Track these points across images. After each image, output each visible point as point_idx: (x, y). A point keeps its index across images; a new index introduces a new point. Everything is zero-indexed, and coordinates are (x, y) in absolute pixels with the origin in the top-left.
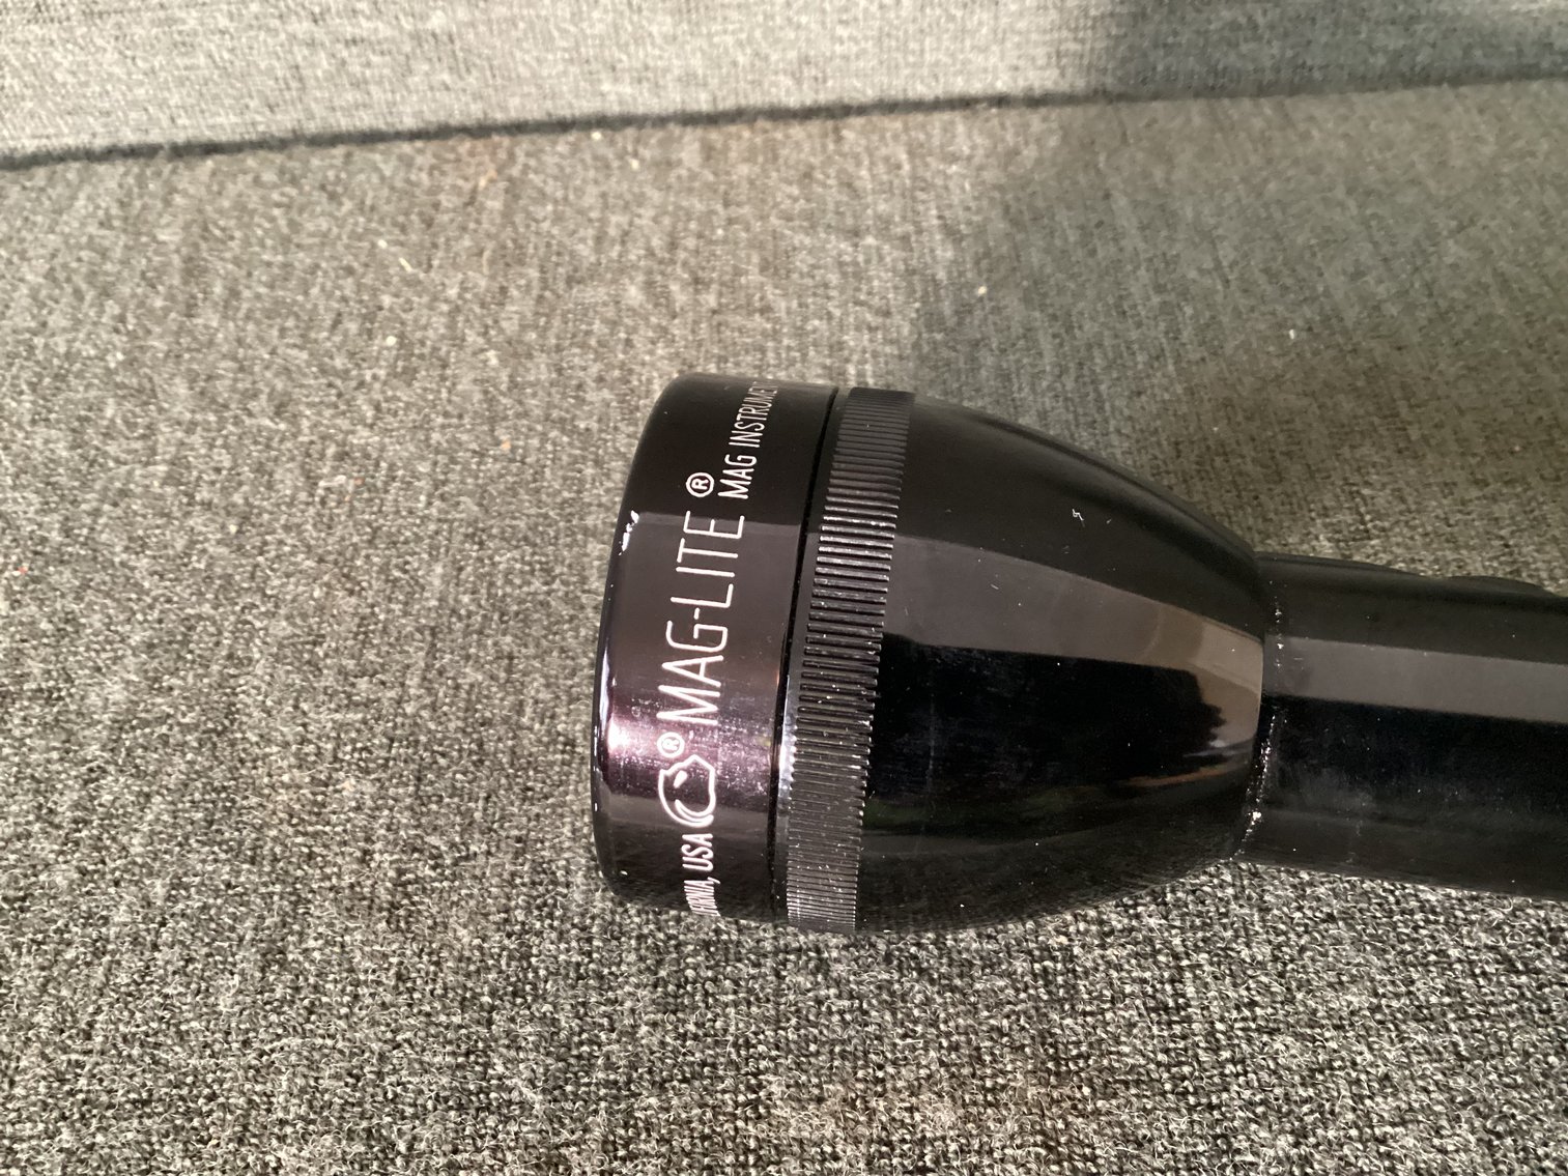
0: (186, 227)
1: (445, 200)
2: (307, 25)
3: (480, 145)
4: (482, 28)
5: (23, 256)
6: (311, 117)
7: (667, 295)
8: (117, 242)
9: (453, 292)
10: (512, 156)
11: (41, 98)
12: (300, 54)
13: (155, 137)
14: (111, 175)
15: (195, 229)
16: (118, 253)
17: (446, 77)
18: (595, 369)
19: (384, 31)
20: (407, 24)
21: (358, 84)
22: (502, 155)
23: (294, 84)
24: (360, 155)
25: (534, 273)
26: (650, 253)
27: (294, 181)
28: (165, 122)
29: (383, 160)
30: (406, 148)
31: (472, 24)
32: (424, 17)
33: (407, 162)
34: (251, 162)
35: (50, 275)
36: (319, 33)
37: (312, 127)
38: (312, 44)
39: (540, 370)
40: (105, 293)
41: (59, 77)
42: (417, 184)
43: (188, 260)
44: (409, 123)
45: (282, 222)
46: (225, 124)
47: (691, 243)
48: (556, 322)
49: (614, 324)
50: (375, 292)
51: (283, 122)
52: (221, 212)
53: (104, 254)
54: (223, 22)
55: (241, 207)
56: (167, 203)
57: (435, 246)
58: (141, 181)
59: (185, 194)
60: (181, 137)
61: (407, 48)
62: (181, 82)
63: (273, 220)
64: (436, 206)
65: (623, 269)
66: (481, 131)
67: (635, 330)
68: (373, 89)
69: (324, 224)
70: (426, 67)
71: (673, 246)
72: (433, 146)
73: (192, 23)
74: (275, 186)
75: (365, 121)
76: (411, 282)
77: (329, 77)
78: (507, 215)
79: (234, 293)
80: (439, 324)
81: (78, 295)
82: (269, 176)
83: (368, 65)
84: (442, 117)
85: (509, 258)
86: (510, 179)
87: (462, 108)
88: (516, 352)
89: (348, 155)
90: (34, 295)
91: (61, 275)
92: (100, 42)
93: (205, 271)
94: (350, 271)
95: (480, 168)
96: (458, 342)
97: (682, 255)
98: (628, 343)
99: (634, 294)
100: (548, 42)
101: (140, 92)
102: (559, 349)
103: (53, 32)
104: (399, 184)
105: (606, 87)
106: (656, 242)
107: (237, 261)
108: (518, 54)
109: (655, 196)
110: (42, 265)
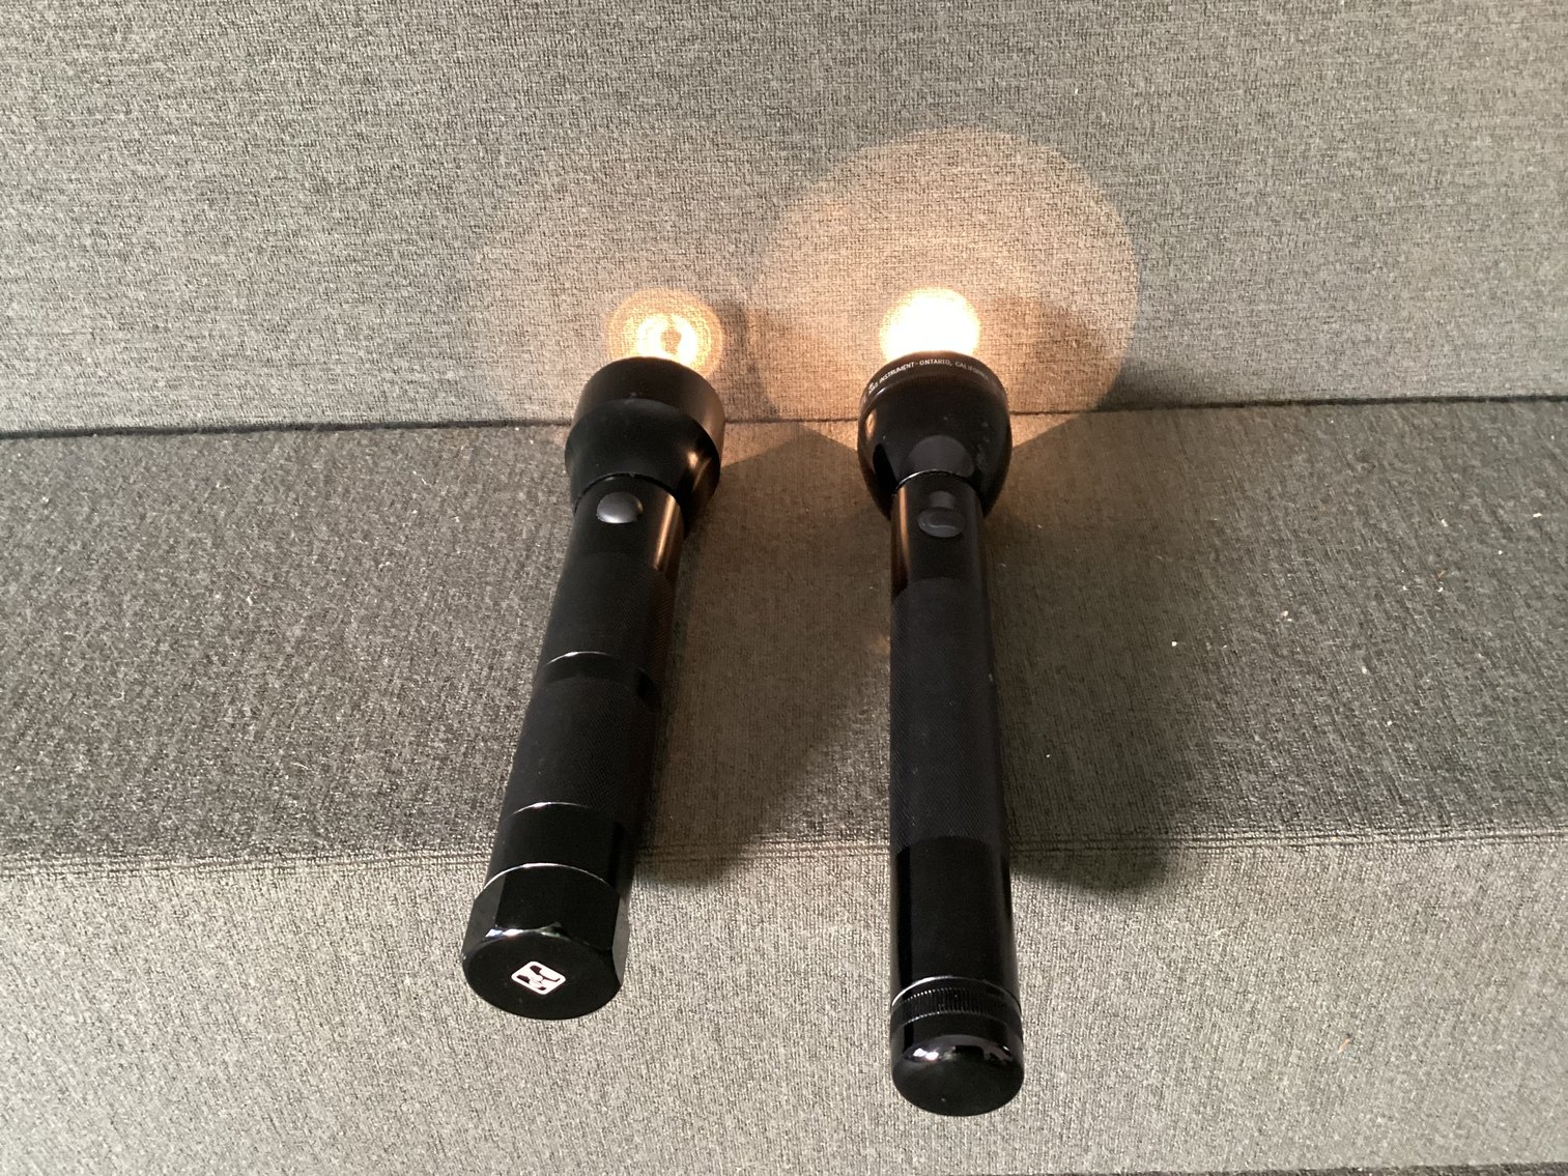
0: (326, 462)
1: (445, 456)
2: (391, 374)
3: (463, 431)
4: (471, 379)
5: (250, 472)
6: (389, 414)
7: (536, 497)
8: (294, 468)
9: (443, 493)
10: (477, 436)
11: (262, 398)
12: (386, 386)
13: (314, 420)
14: (290, 438)
15: (330, 463)
16: (294, 473)
17: (453, 399)
18: (500, 525)
19: (426, 379)
20: (437, 376)
21: (413, 401)
22: (473, 436)
23: (382, 399)
24: (407, 434)
25: (480, 486)
26: (532, 479)
27: (376, 445)
28: (319, 413)
29: (418, 437)
30: (429, 431)
31: (466, 377)
32: (444, 373)
33: (429, 438)
34: (356, 435)
35: (263, 480)
36: (396, 379)
37: (389, 419)
38: (392, 383)
39: (477, 524)
40: (289, 489)
41: (273, 391)
42: (433, 448)
43: (326, 476)
44: (434, 419)
45: (370, 462)
46: (348, 415)
47: (551, 476)
48: (487, 506)
49: (511, 508)
50: (410, 493)
51: (375, 416)
52: (342, 456)
53: (288, 472)
54: (352, 371)
55: (352, 456)
56: (317, 451)
57: (438, 474)
58: (304, 441)
59: (325, 447)
60: (325, 420)
61: (436, 386)
62: (329, 396)
63: (366, 461)
64: (440, 457)
65: (519, 486)
66: (464, 425)
67: (519, 510)
68: (419, 403)
69: (389, 463)
70: (444, 394)
71: (542, 478)
72: (441, 431)
73: (338, 371)
74: (367, 446)
75: (415, 417)
76: (427, 489)
77: (399, 397)
78: (472, 462)
79: (347, 491)
80: (437, 506)
81: (276, 488)
82: (364, 442)
83: (417, 392)
84: (450, 417)
85: (471, 480)
86: (475, 447)
87: (460, 413)
88: (468, 518)
89: (402, 434)
90: (256, 487)
91: (269, 481)
92: (294, 376)
93: (334, 482)
94: (399, 483)
95: (462, 442)
96: (444, 513)
97: (546, 481)
98: (516, 515)
99: (522, 496)
100: (500, 386)
101: (309, 400)
102: (486, 516)
103: (273, 371)
104: (425, 447)
105: (526, 407)
106: (535, 475)
107: (348, 478)
108: (487, 391)
109: (538, 455)
110: (259, 476)
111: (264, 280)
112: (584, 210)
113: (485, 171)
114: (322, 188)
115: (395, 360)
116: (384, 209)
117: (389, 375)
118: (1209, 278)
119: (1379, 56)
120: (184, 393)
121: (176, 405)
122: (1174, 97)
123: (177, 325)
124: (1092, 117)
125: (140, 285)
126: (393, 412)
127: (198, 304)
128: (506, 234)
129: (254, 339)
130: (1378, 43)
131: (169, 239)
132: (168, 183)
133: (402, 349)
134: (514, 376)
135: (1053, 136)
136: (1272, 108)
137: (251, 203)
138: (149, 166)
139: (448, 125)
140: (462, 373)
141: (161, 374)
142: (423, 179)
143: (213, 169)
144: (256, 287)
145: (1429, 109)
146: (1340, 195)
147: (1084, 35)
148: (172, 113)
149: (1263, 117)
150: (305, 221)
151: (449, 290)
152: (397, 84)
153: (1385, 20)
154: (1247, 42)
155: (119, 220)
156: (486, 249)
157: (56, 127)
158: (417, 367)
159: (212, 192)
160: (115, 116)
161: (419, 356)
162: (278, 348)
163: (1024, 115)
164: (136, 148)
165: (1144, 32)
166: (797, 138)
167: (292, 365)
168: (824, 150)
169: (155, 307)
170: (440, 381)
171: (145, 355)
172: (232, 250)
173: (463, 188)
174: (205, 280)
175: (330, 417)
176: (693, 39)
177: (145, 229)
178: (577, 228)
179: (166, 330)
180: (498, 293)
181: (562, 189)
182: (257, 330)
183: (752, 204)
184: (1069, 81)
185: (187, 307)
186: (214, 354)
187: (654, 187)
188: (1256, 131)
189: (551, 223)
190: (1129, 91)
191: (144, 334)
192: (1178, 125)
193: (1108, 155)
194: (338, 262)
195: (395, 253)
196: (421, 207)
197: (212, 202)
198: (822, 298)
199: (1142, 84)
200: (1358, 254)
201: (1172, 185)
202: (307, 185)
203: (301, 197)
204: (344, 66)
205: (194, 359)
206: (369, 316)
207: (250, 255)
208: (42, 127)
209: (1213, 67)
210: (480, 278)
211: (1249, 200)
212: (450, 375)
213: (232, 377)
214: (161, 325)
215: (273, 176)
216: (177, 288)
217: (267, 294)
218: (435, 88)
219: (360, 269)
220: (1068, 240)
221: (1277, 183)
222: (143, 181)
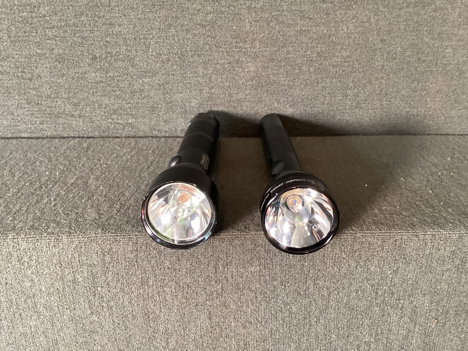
0: (88, 144)
2: (111, 120)
9: (125, 151)
11: (69, 128)
13: (85, 135)
17: (130, 129)
19: (122, 122)
23: (108, 129)
28: (87, 133)
31: (135, 122)
32: (128, 120)
37: (109, 135)
41: (73, 126)
42: (123, 141)
43: (87, 147)
44: (124, 135)
46: (96, 134)
50: (114, 151)
51: (105, 134)
54: (99, 119)
57: (124, 147)
62: (91, 127)
66: (133, 137)
68: (119, 130)
70: (128, 128)
72: (127, 139)
73: (95, 119)
75: (118, 135)
77: (113, 128)
83: (119, 127)
84: (129, 135)
87: (132, 133)
89: (114, 139)
100: (146, 125)
101: (84, 129)
103: (74, 119)
105: (153, 132)
108: (141, 126)
109: (156, 143)
111: (73, 88)
112: (175, 67)
113: (145, 53)
114: (95, 58)
115: (113, 116)
116: (113, 65)
117: (110, 121)
118: (368, 93)
119: (416, 22)
120: (45, 126)
121: (42, 130)
122: (355, 34)
123: (45, 103)
124: (331, 39)
125: (34, 89)
126: (111, 133)
127: (53, 96)
128: (151, 74)
129: (69, 108)
130: (416, 18)
131: (45, 74)
132: (47, 55)
133: (115, 112)
134: (150, 121)
135: (319, 46)
136: (385, 38)
137: (72, 63)
138: (41, 50)
139: (135, 39)
140: (134, 120)
141: (38, 119)
142: (126, 56)
143: (61, 51)
144: (71, 91)
145: (433, 39)
146: (407, 66)
147: (328, 14)
148: (50, 33)
149: (383, 41)
150: (88, 69)
151: (132, 92)
152: (120, 25)
153: (418, 11)
154: (376, 17)
155: (30, 67)
156: (144, 79)
157: (14, 37)
158: (120, 118)
159: (60, 59)
160: (32, 34)
161: (120, 114)
162: (76, 111)
163: (310, 39)
164: (38, 44)
165: (346, 13)
166: (241, 45)
167: (80, 117)
168: (249, 49)
169: (38, 96)
170: (127, 123)
171: (34, 113)
172: (65, 78)
173: (138, 59)
174: (55, 88)
175: (91, 134)
176: (210, 13)
177: (38, 70)
178: (172, 73)
179: (41, 104)
180: (147, 94)
181: (169, 60)
182: (70, 105)
183: (226, 66)
184: (324, 28)
185: (49, 97)
186: (56, 113)
187: (197, 60)
188: (380, 45)
189: (164, 71)
190: (342, 32)
191: (34, 106)
192: (357, 43)
193: (336, 52)
194: (97, 83)
195: (115, 80)
196: (124, 65)
197: (60, 62)
198: (248, 97)
199: (345, 29)
200: (413, 86)
201: (355, 62)
202: (90, 57)
203: (87, 61)
204: (104, 19)
205: (49, 114)
206: (106, 101)
207: (70, 80)
208: (10, 37)
209: (367, 24)
210: (141, 89)
211: (379, 67)
212: (130, 121)
213: (61, 120)
214: (40, 103)
215: (79, 54)
216: (46, 90)
217: (74, 93)
218: (131, 27)
219: (104, 85)
220: (324, 79)
221: (388, 62)
222: (39, 55)
